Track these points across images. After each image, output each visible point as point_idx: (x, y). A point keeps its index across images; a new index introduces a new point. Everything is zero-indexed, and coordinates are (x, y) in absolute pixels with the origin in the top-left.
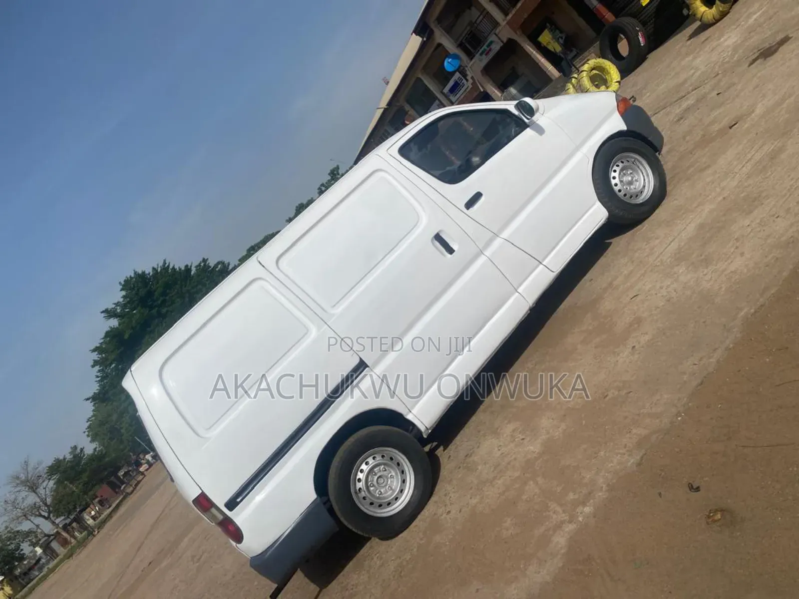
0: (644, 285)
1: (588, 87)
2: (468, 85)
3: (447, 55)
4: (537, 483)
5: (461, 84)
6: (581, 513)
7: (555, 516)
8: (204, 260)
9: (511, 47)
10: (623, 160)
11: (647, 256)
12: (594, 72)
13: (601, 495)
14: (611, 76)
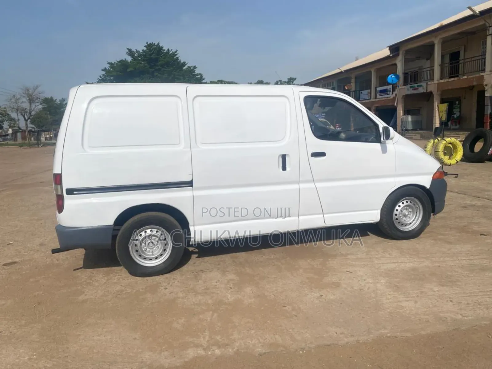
0: (359, 271)
1: (440, 150)
2: (391, 96)
3: (395, 73)
4: (212, 315)
5: (389, 92)
6: (213, 350)
7: (202, 339)
8: (195, 67)
9: (428, 96)
10: (412, 202)
11: (377, 258)
12: (450, 145)
13: (230, 351)
14: (456, 155)
